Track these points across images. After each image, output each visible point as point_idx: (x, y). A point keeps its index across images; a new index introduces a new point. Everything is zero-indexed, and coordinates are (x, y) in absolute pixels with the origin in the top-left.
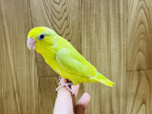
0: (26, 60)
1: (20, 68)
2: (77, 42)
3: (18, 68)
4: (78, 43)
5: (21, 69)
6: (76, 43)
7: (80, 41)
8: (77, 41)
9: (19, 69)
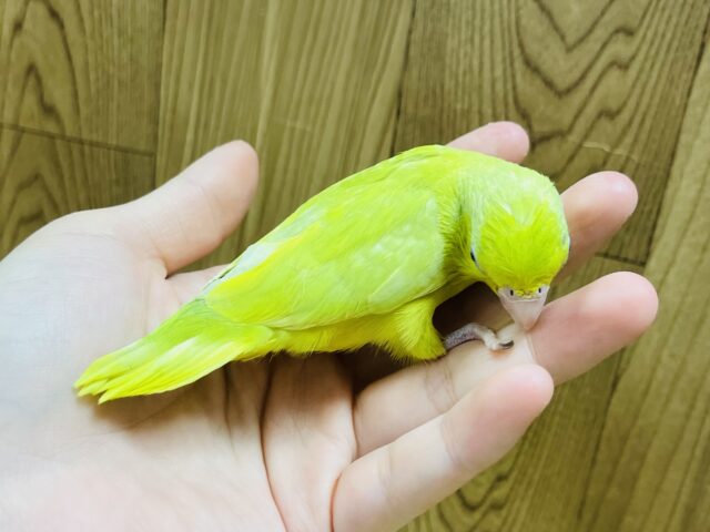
0: (345, 90)
1: (299, 125)
2: (671, 56)
3: (289, 124)
4: (674, 62)
5: (303, 133)
6: (662, 53)
7: (696, 49)
8: (675, 44)
9: (293, 130)
